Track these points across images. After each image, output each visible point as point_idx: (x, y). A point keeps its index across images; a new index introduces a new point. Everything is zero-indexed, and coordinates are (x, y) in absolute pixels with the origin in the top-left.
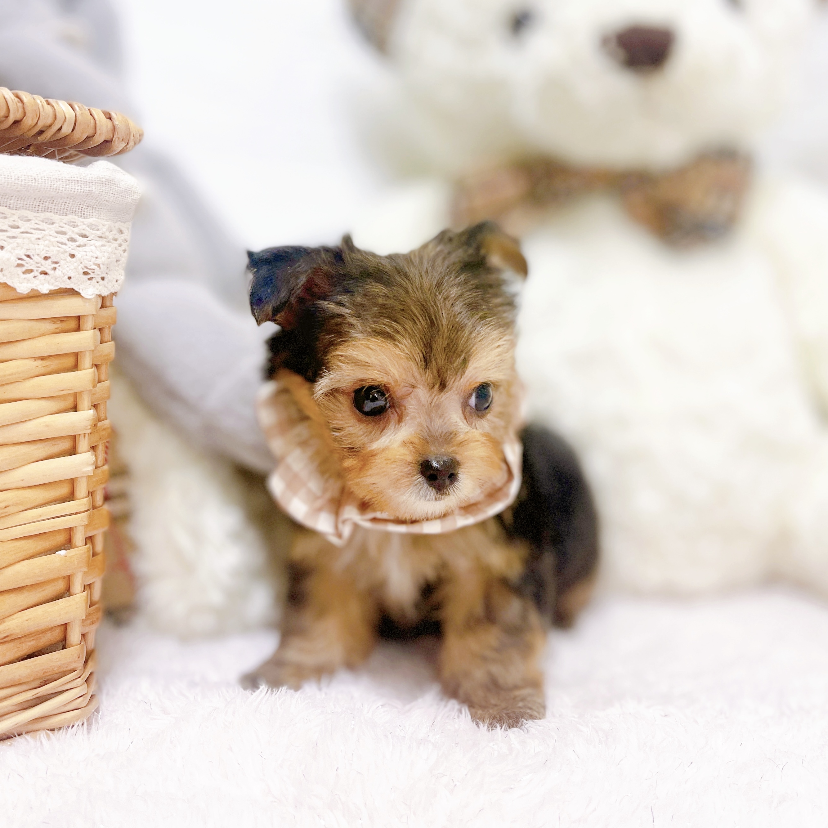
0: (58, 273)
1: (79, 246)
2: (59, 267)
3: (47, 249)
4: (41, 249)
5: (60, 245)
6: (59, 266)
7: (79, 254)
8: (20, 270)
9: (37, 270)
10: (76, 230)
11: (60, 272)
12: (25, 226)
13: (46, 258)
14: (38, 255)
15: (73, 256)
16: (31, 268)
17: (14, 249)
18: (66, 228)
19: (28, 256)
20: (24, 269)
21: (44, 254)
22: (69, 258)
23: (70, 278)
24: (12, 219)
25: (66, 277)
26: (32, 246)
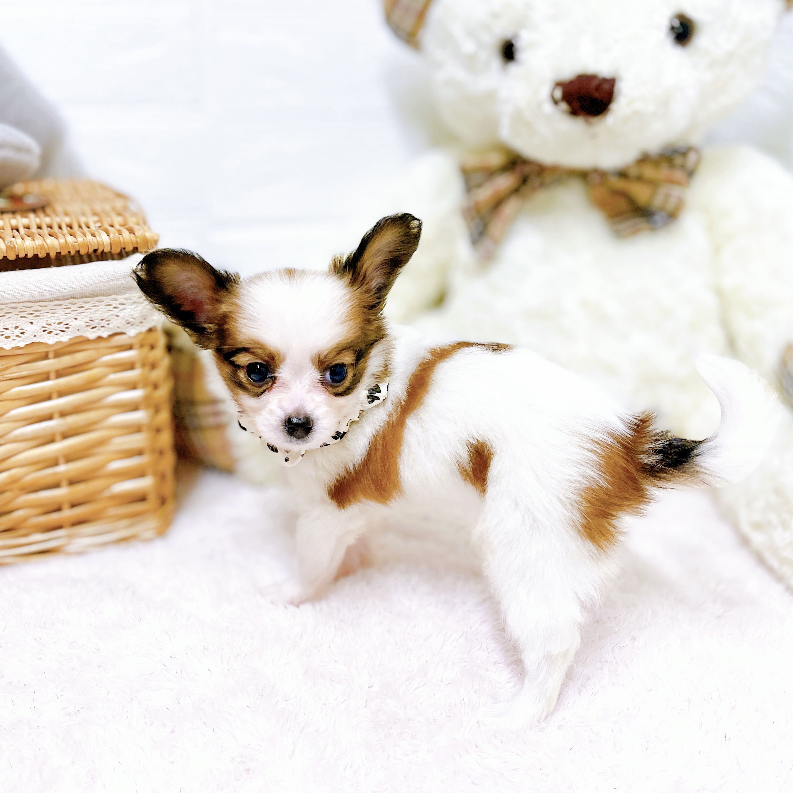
0: (111, 326)
1: (121, 310)
3: (102, 315)
4: (98, 316)
5: (109, 312)
6: (111, 322)
7: (121, 314)
8: (89, 328)
9: (99, 326)
10: (117, 302)
12: (87, 306)
13: (102, 320)
14: (97, 319)
15: (117, 316)
16: (94, 326)
17: (83, 319)
18: (112, 302)
19: (92, 321)
20: (91, 327)
21: (100, 318)
22: (116, 318)
23: (118, 327)
24: (79, 304)
25: (116, 328)
26: (92, 316)
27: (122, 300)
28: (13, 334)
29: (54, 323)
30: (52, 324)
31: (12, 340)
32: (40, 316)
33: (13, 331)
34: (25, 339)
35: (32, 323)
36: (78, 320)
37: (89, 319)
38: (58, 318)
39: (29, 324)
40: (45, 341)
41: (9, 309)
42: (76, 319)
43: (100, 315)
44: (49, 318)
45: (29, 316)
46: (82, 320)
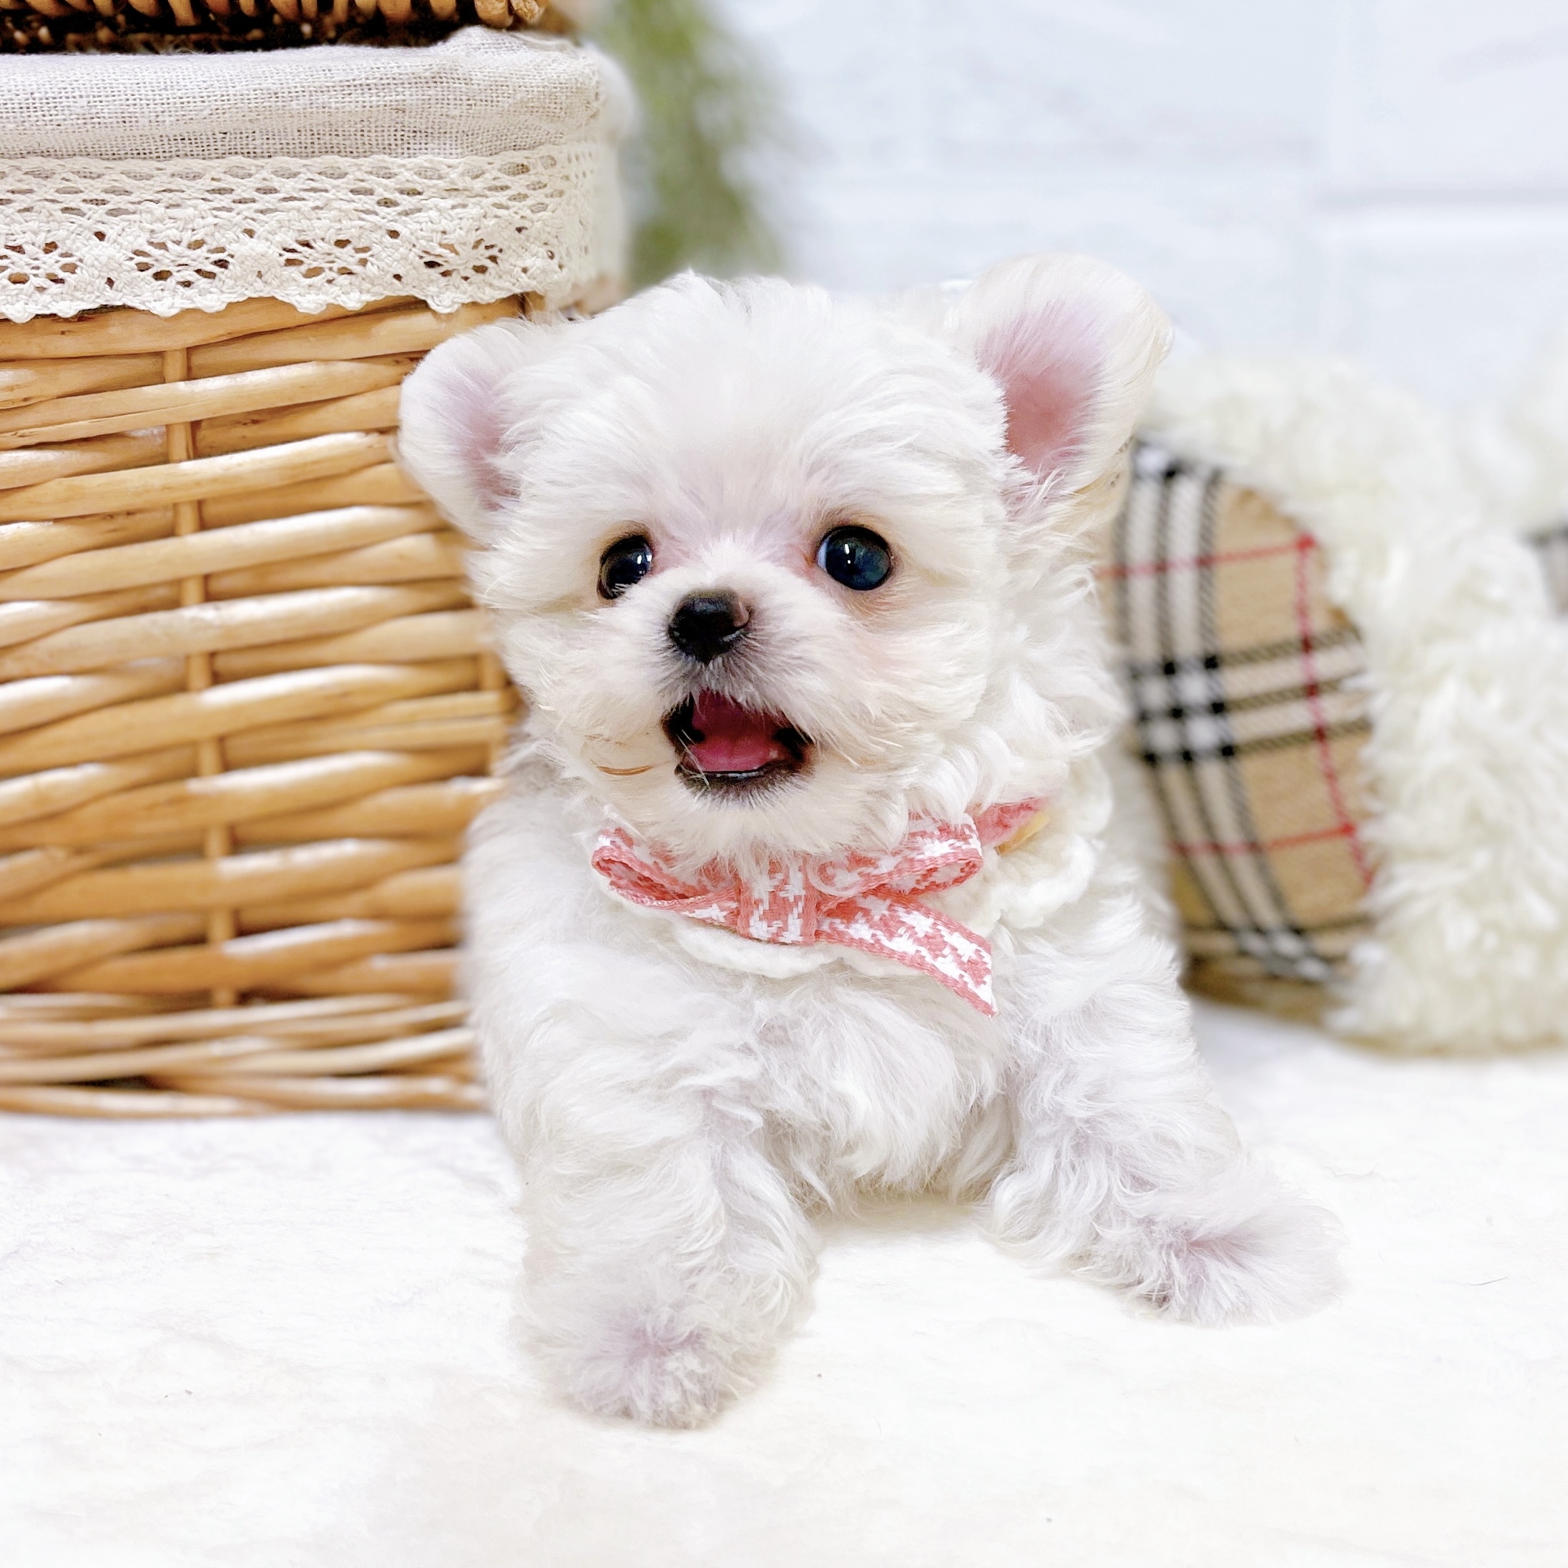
2: (371, 259)
11: (376, 267)
27: (408, 175)
28: (38, 268)
29: (178, 243)
30: (170, 245)
31: (32, 289)
32: (127, 212)
33: (36, 259)
34: (76, 288)
35: (100, 236)
36: (256, 236)
37: (295, 235)
38: (190, 226)
39: (90, 238)
40: (143, 303)
41: (25, 177)
42: (250, 233)
43: (332, 224)
44: (161, 221)
45: (90, 210)
46: (270, 236)
